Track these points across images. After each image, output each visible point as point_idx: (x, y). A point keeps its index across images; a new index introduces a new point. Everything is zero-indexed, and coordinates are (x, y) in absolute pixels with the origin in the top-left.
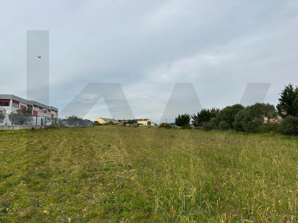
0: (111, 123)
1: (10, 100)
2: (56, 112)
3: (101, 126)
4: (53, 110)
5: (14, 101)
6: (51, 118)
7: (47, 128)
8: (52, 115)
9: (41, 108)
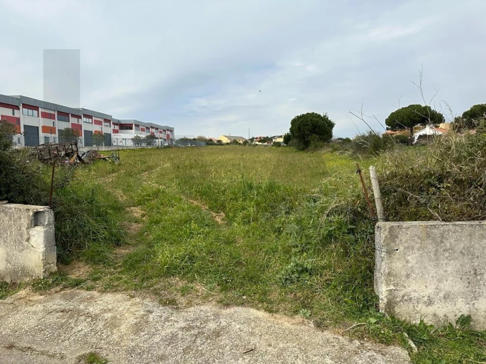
0: (235, 142)
1: (132, 124)
2: (171, 131)
3: (223, 147)
4: (168, 130)
5: (136, 125)
6: (167, 138)
7: (165, 147)
8: (168, 136)
9: (157, 129)
